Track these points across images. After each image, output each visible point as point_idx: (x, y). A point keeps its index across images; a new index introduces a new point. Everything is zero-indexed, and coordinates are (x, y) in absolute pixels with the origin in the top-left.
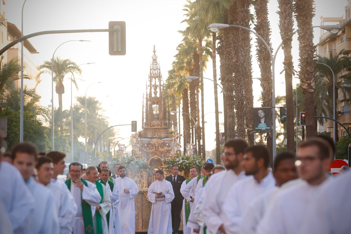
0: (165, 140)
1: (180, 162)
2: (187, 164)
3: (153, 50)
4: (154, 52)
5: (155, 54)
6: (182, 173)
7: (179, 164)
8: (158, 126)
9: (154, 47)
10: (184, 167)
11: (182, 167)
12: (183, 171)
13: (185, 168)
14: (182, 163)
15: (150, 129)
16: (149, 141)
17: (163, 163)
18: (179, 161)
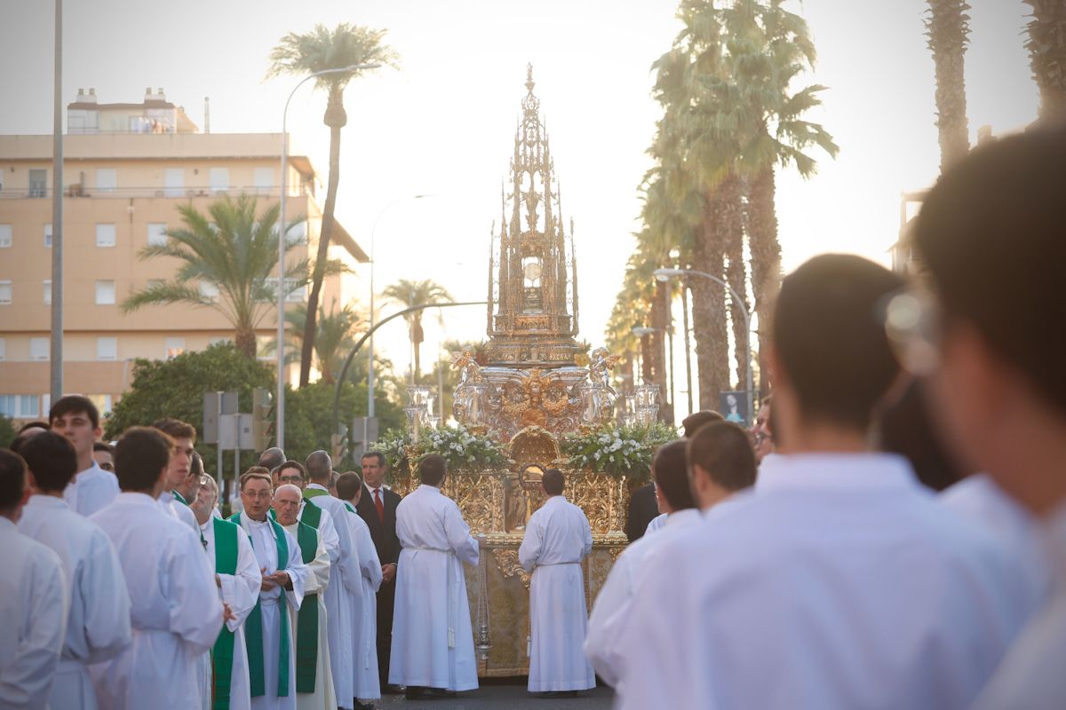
0: (564, 374)
1: (613, 446)
2: (639, 455)
3: (526, 81)
4: (530, 85)
5: (530, 93)
6: (622, 482)
7: (610, 453)
8: (538, 328)
9: (530, 71)
10: (627, 462)
11: (620, 463)
12: (624, 478)
13: (629, 467)
14: (619, 451)
15: (514, 336)
16: (510, 377)
17: (557, 451)
18: (611, 443)
